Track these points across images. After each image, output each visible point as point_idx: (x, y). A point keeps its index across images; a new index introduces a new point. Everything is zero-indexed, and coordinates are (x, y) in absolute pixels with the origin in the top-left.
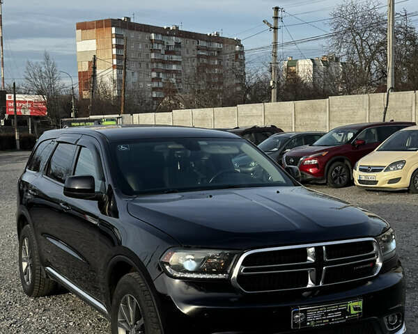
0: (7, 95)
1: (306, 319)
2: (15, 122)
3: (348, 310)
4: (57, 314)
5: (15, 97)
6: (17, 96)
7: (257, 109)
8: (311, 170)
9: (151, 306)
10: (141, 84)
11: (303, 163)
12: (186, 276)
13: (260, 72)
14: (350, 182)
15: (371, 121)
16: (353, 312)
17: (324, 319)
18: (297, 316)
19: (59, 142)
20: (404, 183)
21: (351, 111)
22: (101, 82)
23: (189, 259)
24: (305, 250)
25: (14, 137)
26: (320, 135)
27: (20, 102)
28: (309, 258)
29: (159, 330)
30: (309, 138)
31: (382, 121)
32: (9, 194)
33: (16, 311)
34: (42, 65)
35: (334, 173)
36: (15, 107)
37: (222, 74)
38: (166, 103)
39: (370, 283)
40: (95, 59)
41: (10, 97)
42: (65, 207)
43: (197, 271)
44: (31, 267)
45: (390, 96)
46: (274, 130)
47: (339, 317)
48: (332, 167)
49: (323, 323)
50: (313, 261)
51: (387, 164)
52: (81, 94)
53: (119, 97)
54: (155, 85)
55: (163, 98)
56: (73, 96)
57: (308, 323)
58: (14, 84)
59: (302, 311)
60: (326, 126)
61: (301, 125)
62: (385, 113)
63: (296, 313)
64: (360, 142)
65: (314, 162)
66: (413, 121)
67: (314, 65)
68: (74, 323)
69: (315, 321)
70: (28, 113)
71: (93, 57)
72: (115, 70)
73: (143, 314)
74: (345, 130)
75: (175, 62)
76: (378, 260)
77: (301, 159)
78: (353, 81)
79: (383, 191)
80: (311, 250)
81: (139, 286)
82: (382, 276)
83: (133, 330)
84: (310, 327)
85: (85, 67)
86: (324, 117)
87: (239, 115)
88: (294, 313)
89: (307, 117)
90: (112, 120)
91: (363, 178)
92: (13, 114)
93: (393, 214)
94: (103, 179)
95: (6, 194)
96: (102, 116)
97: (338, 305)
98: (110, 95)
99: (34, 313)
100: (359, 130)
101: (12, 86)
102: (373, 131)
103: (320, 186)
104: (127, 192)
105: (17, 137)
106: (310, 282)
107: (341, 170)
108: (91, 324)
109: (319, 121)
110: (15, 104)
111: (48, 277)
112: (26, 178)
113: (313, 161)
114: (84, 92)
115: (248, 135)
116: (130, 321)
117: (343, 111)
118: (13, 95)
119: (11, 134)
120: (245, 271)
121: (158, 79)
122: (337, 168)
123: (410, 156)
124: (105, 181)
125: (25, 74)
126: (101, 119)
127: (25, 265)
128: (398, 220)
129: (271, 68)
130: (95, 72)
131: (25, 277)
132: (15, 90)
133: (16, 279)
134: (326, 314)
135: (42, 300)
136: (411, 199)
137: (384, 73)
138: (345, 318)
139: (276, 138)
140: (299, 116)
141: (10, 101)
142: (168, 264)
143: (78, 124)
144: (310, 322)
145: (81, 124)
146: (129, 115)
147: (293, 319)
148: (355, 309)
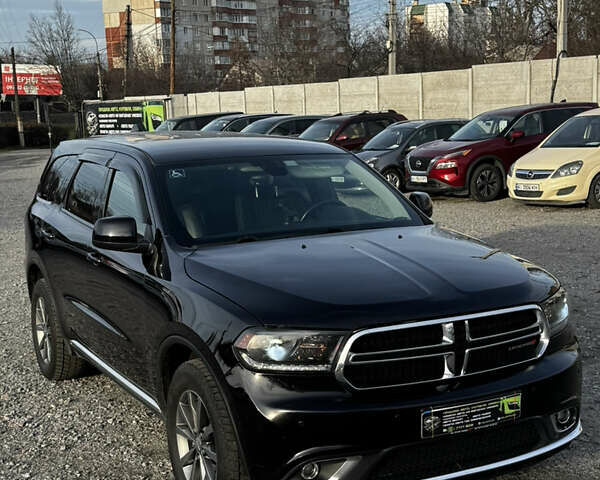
0: (3, 66)
1: (441, 424)
2: (17, 107)
4: (90, 406)
5: (14, 69)
6: (18, 66)
7: (368, 85)
8: (446, 177)
9: (222, 409)
10: (198, 45)
11: (435, 166)
12: (271, 367)
13: (372, 28)
14: (503, 193)
15: (534, 102)
16: (508, 411)
17: (468, 423)
18: (429, 421)
19: (82, 161)
20: (580, 194)
21: (505, 87)
22: (139, 43)
23: (274, 345)
24: (439, 327)
25: (16, 128)
26: (460, 124)
27: (21, 75)
28: (445, 338)
29: (234, 443)
30: (444, 129)
31: (548, 102)
32: (13, 218)
33: (31, 402)
34: (51, 21)
35: (479, 180)
36: (15, 83)
37: (316, 29)
38: (234, 73)
39: (531, 368)
40: (129, 11)
41: (7, 69)
42: (95, 259)
43: (287, 361)
44: (50, 339)
45: (560, 64)
46: (392, 117)
47: (488, 419)
48: (477, 172)
49: (465, 428)
50: (451, 342)
51: (556, 168)
52: (110, 62)
53: (166, 66)
54: (218, 46)
55: (231, 66)
56: (98, 66)
57: (445, 430)
58: (12, 50)
60: (468, 110)
61: (431, 108)
62: (553, 90)
63: (428, 416)
64: (517, 134)
65: (451, 165)
66: (594, 101)
67: (451, 11)
68: (114, 420)
69: (455, 426)
70: (34, 92)
71: (126, 8)
72: (159, 25)
73: (212, 418)
74: (495, 117)
75: (248, 12)
76: (543, 335)
77: (433, 161)
78: (508, 35)
79: (550, 206)
80: (448, 327)
81: (204, 381)
82: (549, 358)
83: (198, 439)
84: (448, 435)
85: (115, 22)
86: (465, 96)
87: (342, 94)
88: (424, 416)
89: (440, 96)
90: (158, 103)
91: (522, 188)
92: (13, 93)
93: (564, 242)
94: (148, 222)
95: (9, 218)
96: (142, 98)
97: (487, 403)
98: (153, 63)
99: (57, 405)
100: (515, 116)
101: (10, 51)
102: (536, 117)
103: (460, 200)
104: (183, 241)
105: (20, 129)
106: (447, 370)
107: (490, 176)
108: (138, 422)
109: (458, 102)
110: (15, 79)
111: (74, 354)
112: (37, 211)
113: (450, 163)
114: (114, 59)
115: (355, 125)
116: (193, 427)
117: (492, 86)
118: (11, 66)
119: (12, 124)
120: (354, 359)
121: (222, 38)
122: (483, 173)
123: (588, 155)
124: (151, 224)
125: (28, 35)
126: (142, 102)
127: (41, 335)
128: (571, 251)
129: (387, 22)
130: (129, 30)
131: (42, 351)
132: (13, 58)
133: (29, 353)
134: (471, 416)
135: (67, 385)
136: (591, 217)
137: (553, 26)
138: (496, 421)
139: (395, 130)
140: (429, 96)
141: (9, 75)
142: (245, 351)
143: (107, 109)
144: (447, 428)
145: (113, 109)
146: (182, 95)
147: (424, 425)
148: (511, 407)
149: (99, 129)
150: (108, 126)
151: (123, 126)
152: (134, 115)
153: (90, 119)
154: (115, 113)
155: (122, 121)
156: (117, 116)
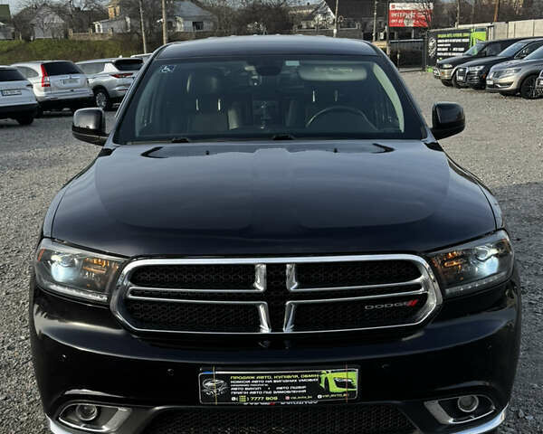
0: (391, 4)
1: (228, 390)
3: (323, 385)
16: (333, 388)
17: (269, 395)
18: (209, 384)
28: (256, 285)
41: (394, 7)
47: (302, 394)
50: (262, 289)
57: (234, 399)
59: (219, 377)
63: (208, 378)
69: (249, 396)
70: (411, 24)
84: (239, 405)
88: (203, 377)
90: (482, 30)
92: (395, 25)
96: (471, 26)
97: (299, 374)
106: (264, 325)
126: (470, 29)
138: (316, 398)
141: (394, 11)
143: (444, 36)
144: (236, 396)
145: (448, 35)
146: (503, 23)
147: (202, 388)
148: (340, 384)
149: (437, 52)
150: (444, 49)
151: (454, 49)
152: (464, 40)
153: (431, 44)
154: (449, 38)
155: (454, 45)
156: (451, 41)
